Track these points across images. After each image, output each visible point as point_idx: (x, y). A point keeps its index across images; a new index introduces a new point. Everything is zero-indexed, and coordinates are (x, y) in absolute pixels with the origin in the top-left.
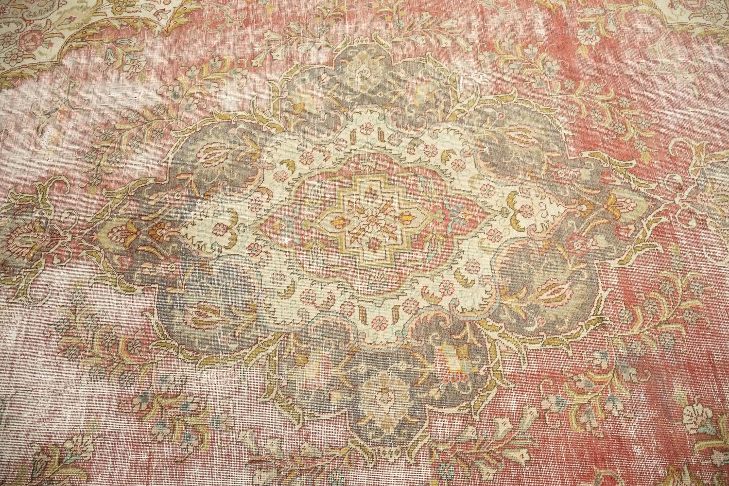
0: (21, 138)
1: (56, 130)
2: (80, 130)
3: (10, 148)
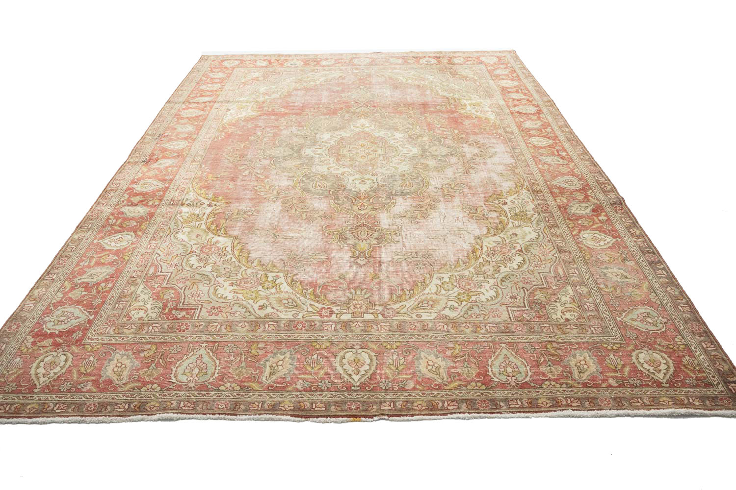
0: (291, 244)
2: (292, 225)
3: (298, 247)
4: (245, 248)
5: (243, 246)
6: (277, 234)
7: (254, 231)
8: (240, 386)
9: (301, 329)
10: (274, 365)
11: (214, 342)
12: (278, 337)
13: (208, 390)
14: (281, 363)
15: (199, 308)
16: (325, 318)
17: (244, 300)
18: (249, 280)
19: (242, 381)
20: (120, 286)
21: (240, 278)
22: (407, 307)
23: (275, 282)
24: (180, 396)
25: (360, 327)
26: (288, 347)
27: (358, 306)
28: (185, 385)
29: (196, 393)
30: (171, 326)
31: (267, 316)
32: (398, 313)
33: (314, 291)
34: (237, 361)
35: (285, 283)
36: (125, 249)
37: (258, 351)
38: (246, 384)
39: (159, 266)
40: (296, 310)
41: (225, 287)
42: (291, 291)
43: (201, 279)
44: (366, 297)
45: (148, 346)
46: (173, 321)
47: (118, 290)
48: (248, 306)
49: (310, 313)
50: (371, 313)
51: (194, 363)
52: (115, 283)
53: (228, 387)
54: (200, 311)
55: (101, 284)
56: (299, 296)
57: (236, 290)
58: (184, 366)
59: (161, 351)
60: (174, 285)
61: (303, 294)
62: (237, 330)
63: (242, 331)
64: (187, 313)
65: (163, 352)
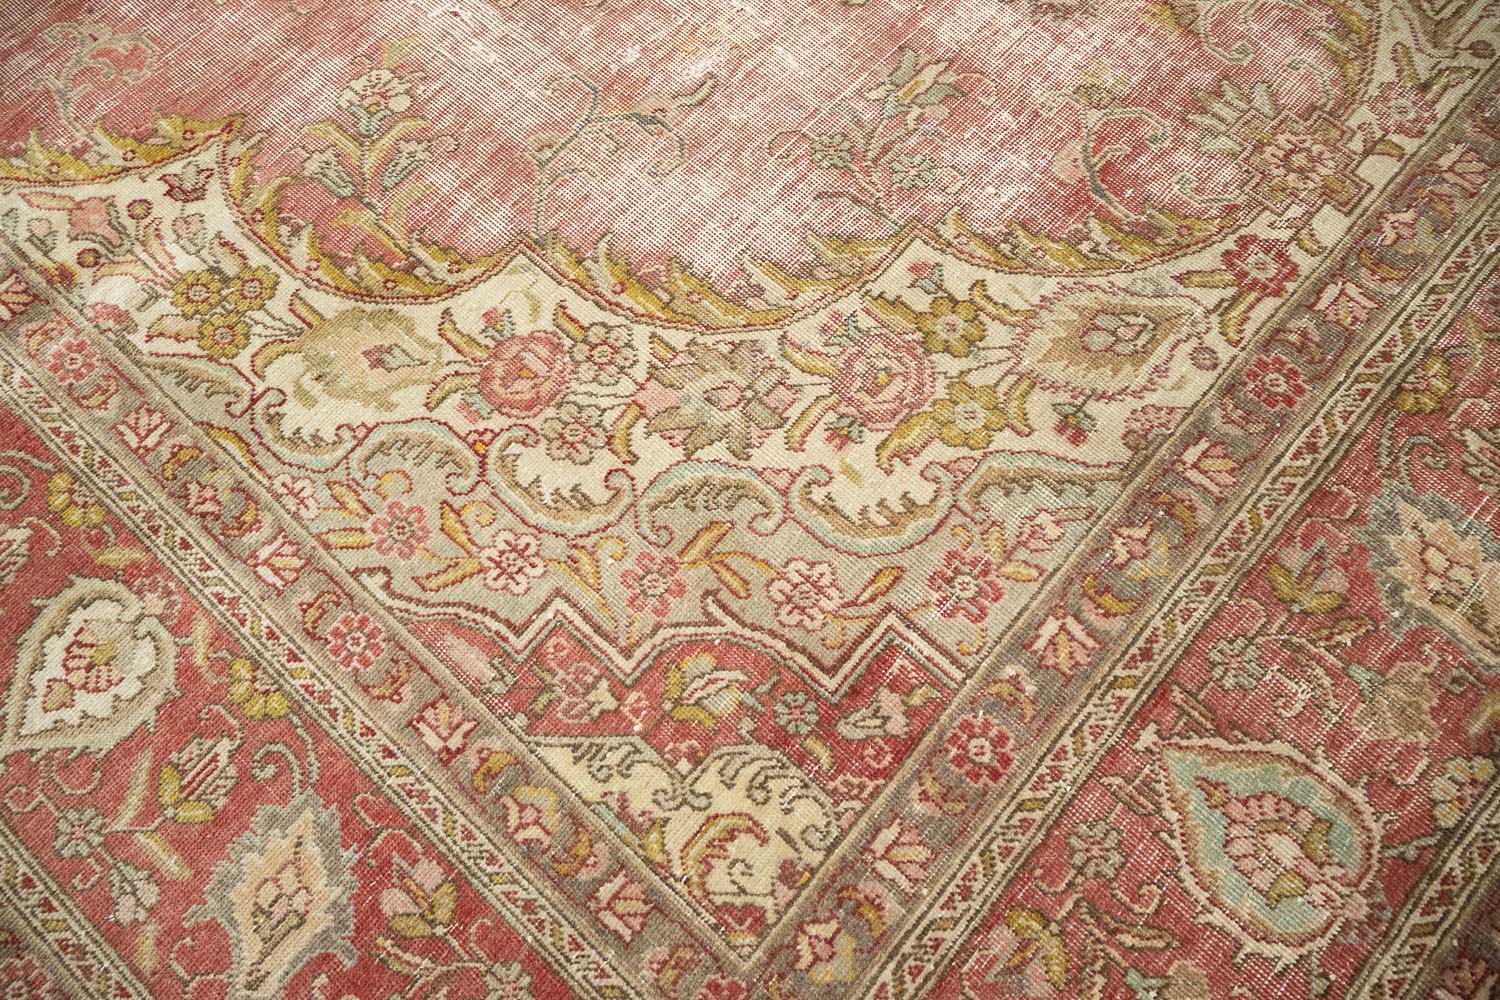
0: (754, 107)
1: (671, 67)
2: (625, 27)
3: (793, 100)
4: (635, 259)
5: (609, 256)
6: (645, 110)
7: (542, 164)
8: (1478, 753)
9: (1300, 391)
10: (1434, 584)
11: (1161, 694)
12: (1287, 480)
13: (1424, 869)
14: (1436, 559)
15: (902, 628)
16: (1290, 286)
17: (977, 454)
18: (859, 367)
19: (1454, 732)
20: (469, 836)
21: (825, 390)
22: (1409, 42)
23: (952, 299)
24: (1398, 983)
25: (1411, 226)
26: (1370, 488)
27: (1299, 160)
28: (1346, 927)
29: (1416, 918)
30: (933, 790)
31: (1138, 441)
32: (1425, 87)
33: (1105, 218)
34: (1327, 682)
35: (989, 275)
36: (186, 672)
37: (1320, 585)
38: (1476, 728)
39: (462, 612)
40: (1172, 339)
41: (834, 466)
42: (1050, 286)
43: (702, 517)
44: (1267, 109)
45: (1001, 941)
46: (911, 764)
47: (492, 860)
48: (1026, 463)
49: (1222, 309)
50: (1367, 153)
51: (1235, 831)
52: (429, 849)
53: (1453, 789)
54: (924, 635)
55: (375, 908)
56: (1102, 282)
57: (892, 445)
58: (1223, 869)
59: (1069, 905)
60: (663, 634)
61: (1100, 262)
62: (1145, 582)
63: (1163, 571)
64: (892, 687)
65: (1077, 904)
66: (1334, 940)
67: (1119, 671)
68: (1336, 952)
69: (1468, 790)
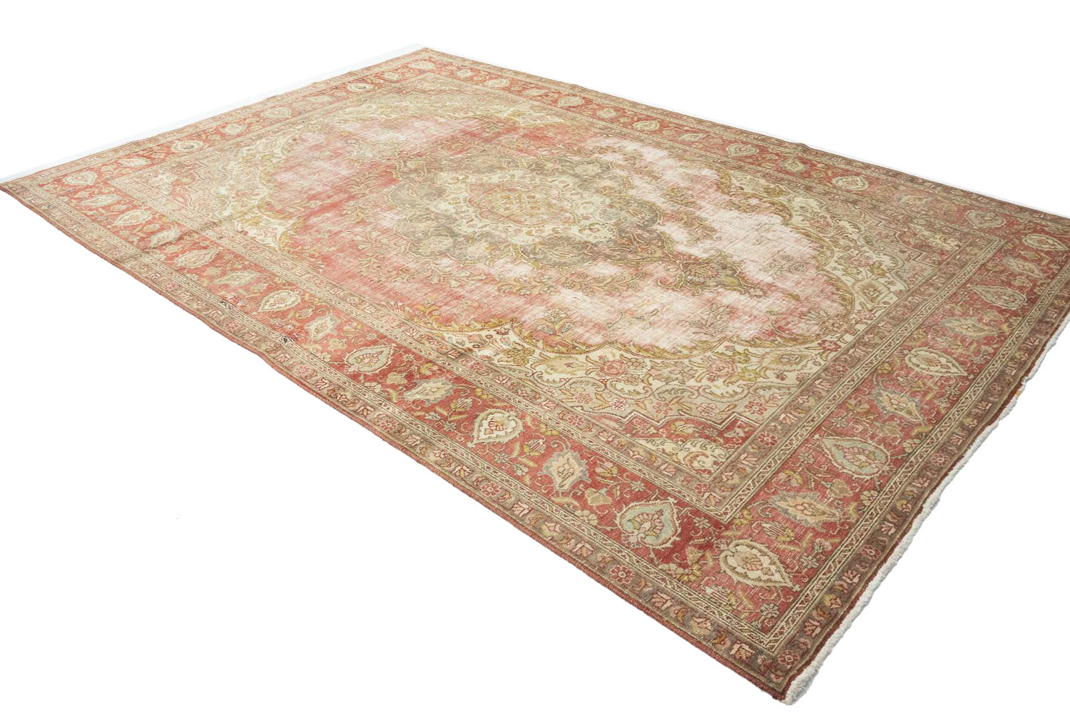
0: (670, 316)
1: (643, 308)
2: (628, 300)
3: (682, 314)
4: (642, 346)
5: (633, 345)
6: (638, 316)
7: (609, 327)
8: (915, 439)
9: (847, 370)
10: (895, 406)
11: (819, 428)
12: (847, 387)
13: (904, 461)
14: (894, 402)
15: (739, 416)
16: (839, 350)
17: (753, 383)
18: (714, 366)
19: (907, 434)
20: (619, 457)
21: (705, 371)
22: (863, 301)
23: (739, 353)
25: (873, 338)
26: (872, 388)
27: (837, 325)
28: (883, 472)
29: (903, 470)
30: (755, 447)
31: (801, 380)
32: (871, 311)
33: (781, 337)
34: (867, 425)
35: (749, 348)
36: (526, 427)
37: (861, 407)
38: (913, 434)
39: (606, 414)
40: (806, 360)
41: (711, 385)
42: (768, 350)
43: (674, 396)
44: (825, 315)
45: (782, 476)
46: (747, 442)
47: (627, 462)
48: (769, 384)
49: (821, 355)
50: (856, 324)
51: (846, 454)
52: (607, 460)
53: (909, 445)
54: (746, 417)
55: (594, 472)
56: (783, 349)
57: (728, 381)
58: (845, 462)
59: (801, 469)
60: (667, 418)
61: (780, 345)
62: (809, 407)
63: (814, 404)
64: (739, 427)
65: (803, 469)
66: (880, 475)
67: (805, 424)
68: (881, 477)
69: (913, 445)
